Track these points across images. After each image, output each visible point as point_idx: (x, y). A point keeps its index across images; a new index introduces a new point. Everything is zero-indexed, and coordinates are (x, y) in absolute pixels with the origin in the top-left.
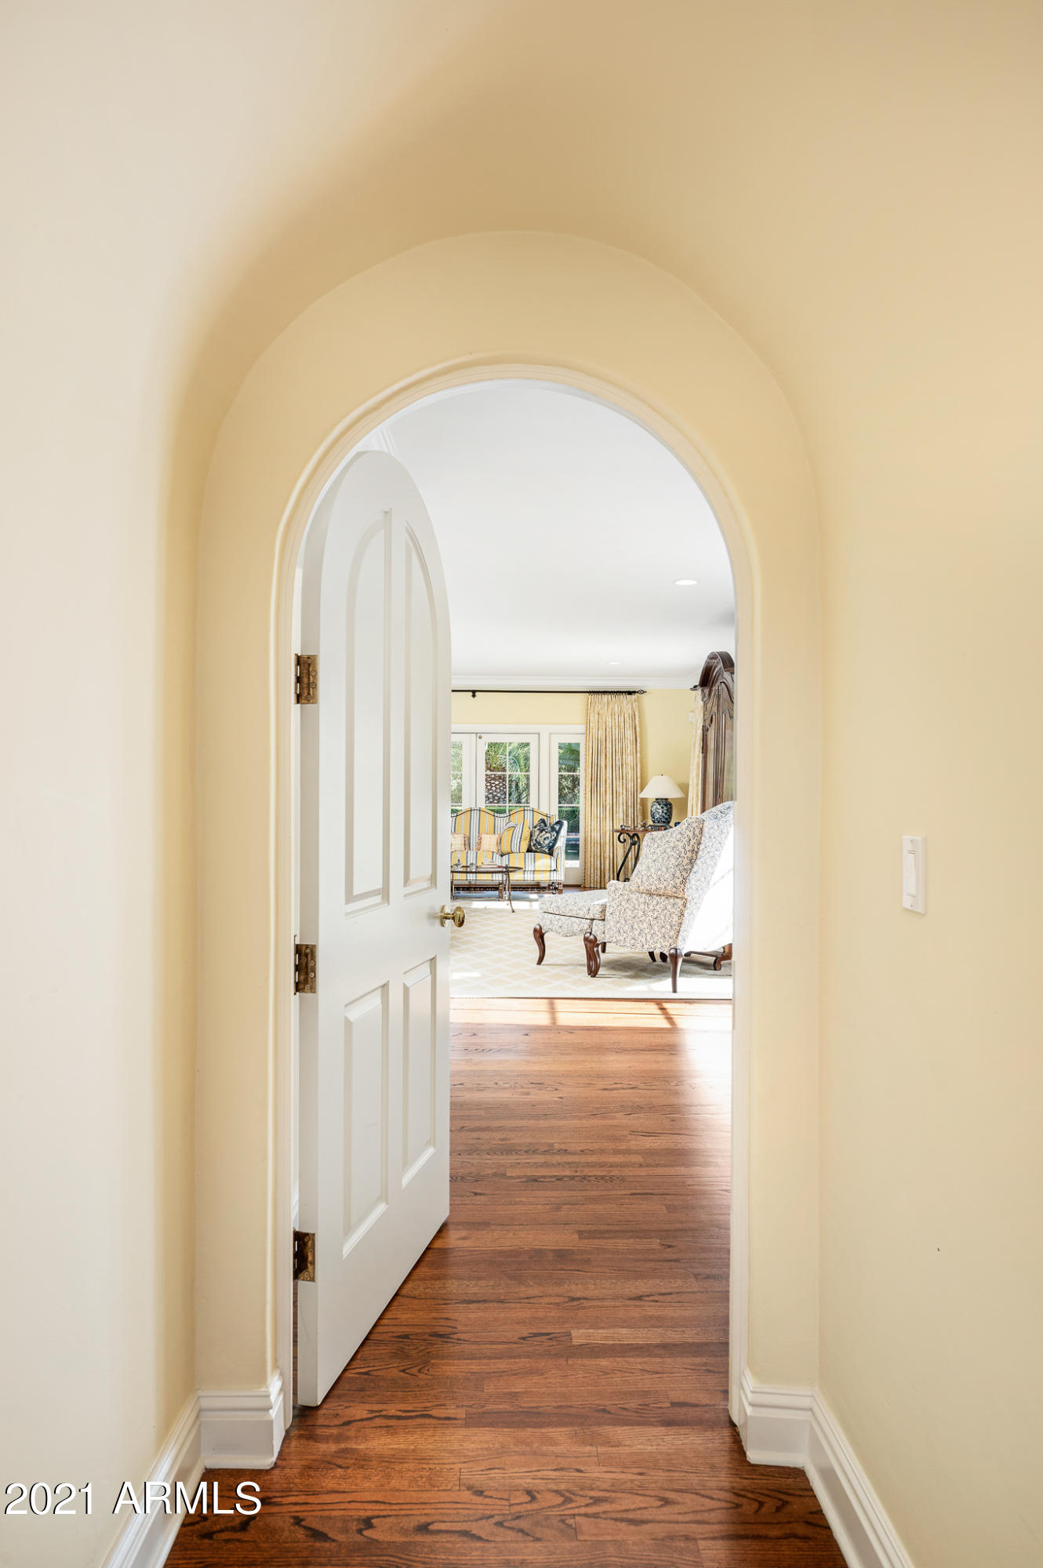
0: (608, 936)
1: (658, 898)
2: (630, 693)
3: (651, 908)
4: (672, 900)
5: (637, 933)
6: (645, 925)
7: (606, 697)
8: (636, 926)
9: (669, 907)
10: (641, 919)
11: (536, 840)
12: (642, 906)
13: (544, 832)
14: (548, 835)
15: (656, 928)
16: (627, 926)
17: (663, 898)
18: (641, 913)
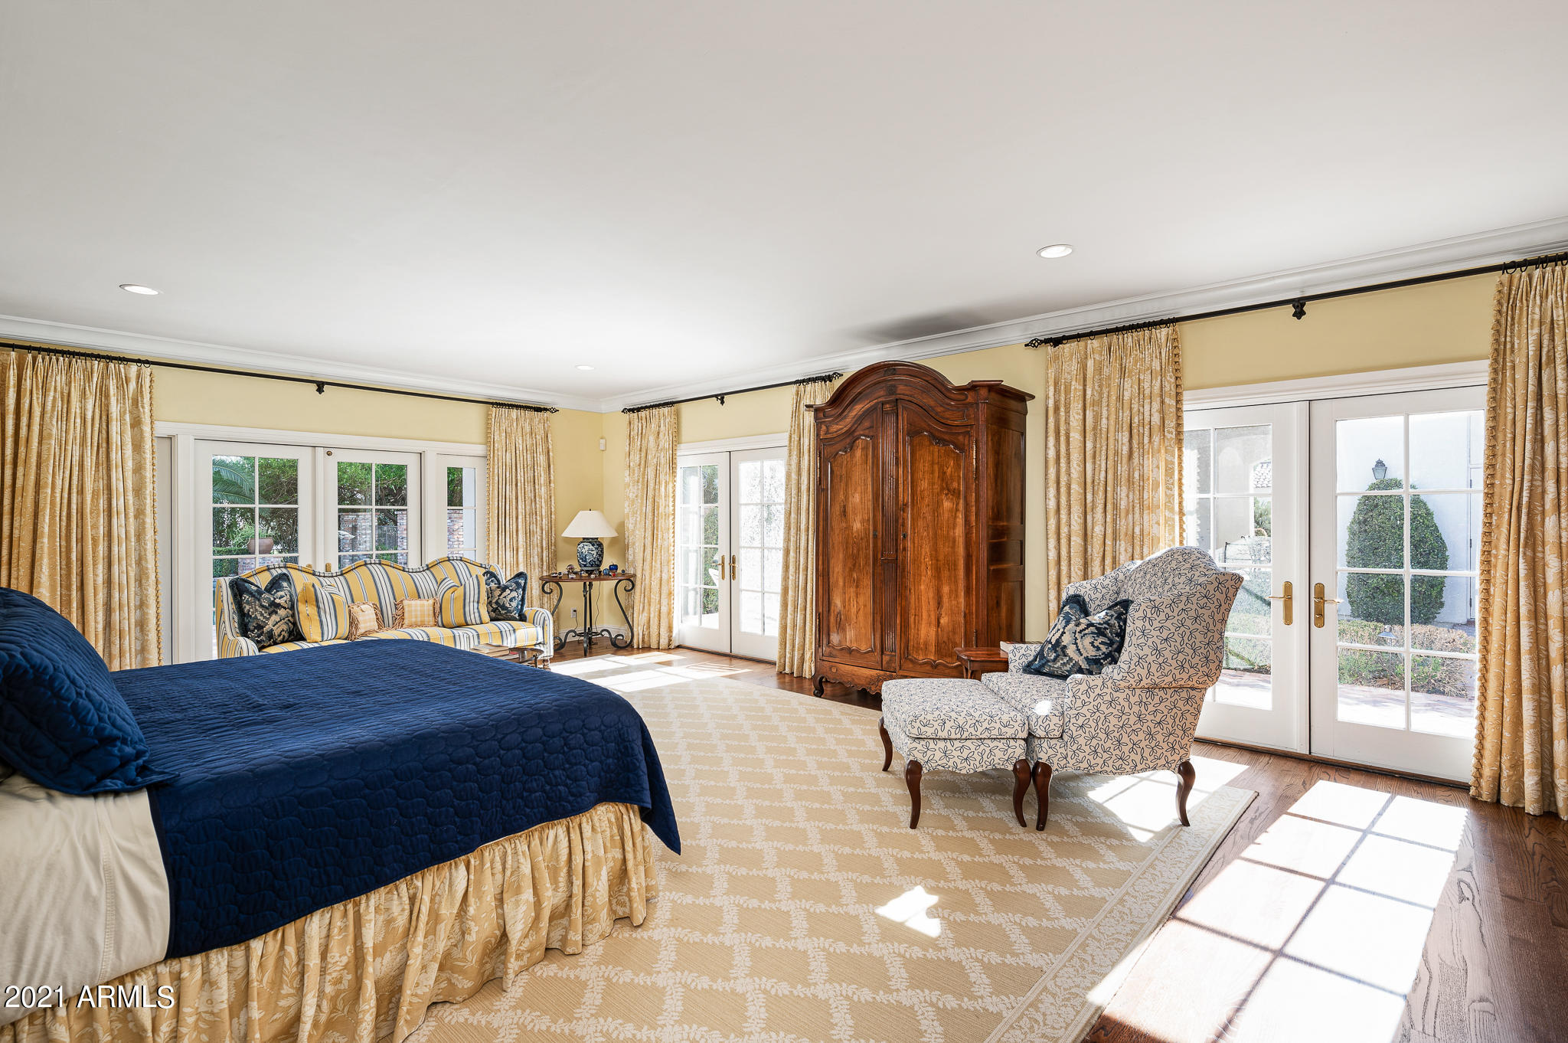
0: (1072, 762)
1: (1161, 693)
2: (538, 410)
3: (1151, 708)
4: (1184, 694)
5: (1126, 749)
6: (1141, 736)
7: (514, 413)
8: (1125, 739)
9: (1180, 704)
10: (1134, 727)
11: (497, 603)
12: (1136, 708)
13: (508, 591)
14: (514, 594)
15: (1160, 737)
16: (1110, 742)
17: (1170, 692)
18: (1133, 719)
